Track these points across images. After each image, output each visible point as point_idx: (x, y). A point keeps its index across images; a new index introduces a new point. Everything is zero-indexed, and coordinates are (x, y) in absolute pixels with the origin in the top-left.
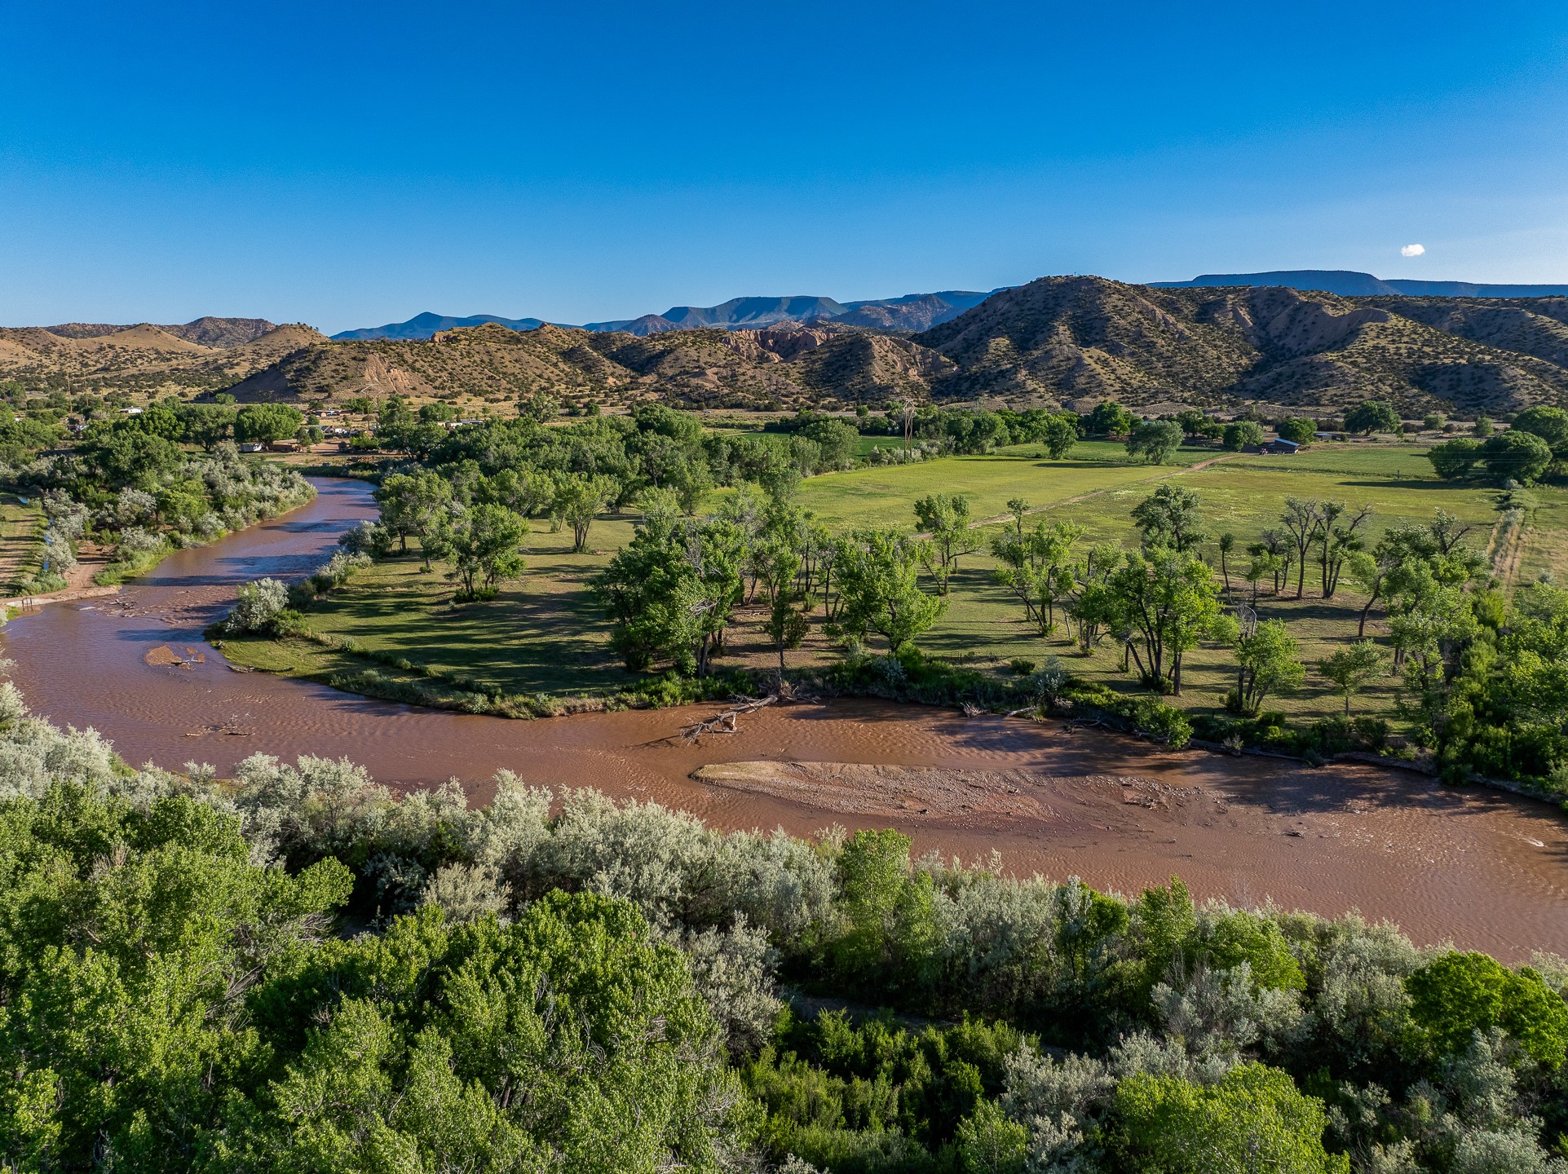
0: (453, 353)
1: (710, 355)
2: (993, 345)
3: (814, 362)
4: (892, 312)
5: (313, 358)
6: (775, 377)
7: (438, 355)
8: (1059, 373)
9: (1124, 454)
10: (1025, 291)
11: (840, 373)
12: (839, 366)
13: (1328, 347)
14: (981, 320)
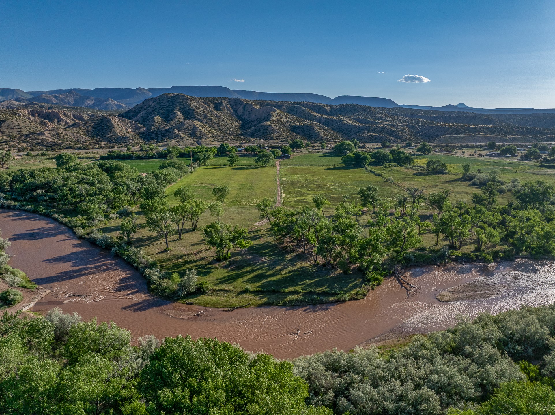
1: (23, 123)
2: (156, 119)
3: (88, 127)
4: (56, 97)
6: (75, 134)
8: (189, 130)
9: (254, 162)
10: (159, 99)
11: (102, 131)
12: (100, 129)
13: (263, 120)
14: (145, 109)
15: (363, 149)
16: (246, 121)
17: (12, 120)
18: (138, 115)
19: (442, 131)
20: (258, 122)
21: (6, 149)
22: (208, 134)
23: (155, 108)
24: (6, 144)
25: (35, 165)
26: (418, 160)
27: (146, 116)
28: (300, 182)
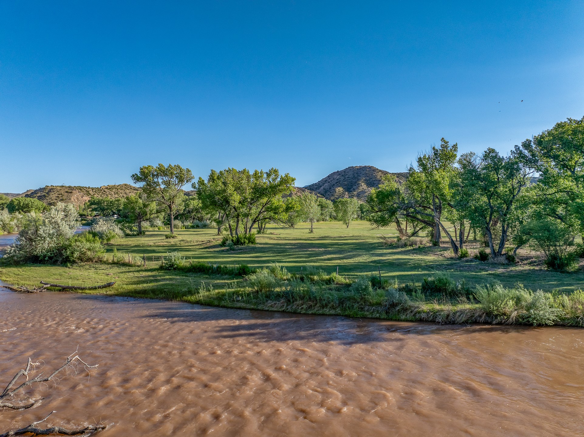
0: (111, 192)
2: (337, 190)
5: (47, 191)
7: (104, 193)
14: (329, 182)
18: (321, 188)
23: (339, 180)
27: (329, 188)
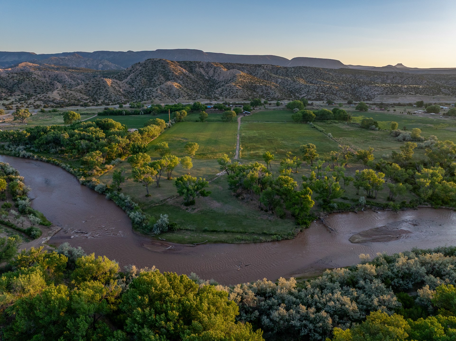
2: (142, 80)
3: (88, 87)
8: (169, 90)
9: (220, 119)
11: (99, 91)
12: (97, 89)
13: (230, 81)
14: (134, 72)
15: (311, 107)
16: (216, 82)
17: (28, 82)
18: (128, 77)
19: (378, 91)
20: (225, 83)
21: (25, 106)
22: (184, 93)
23: (142, 71)
24: (24, 102)
25: (47, 121)
26: (356, 118)
27: (134, 78)
28: (256, 137)
